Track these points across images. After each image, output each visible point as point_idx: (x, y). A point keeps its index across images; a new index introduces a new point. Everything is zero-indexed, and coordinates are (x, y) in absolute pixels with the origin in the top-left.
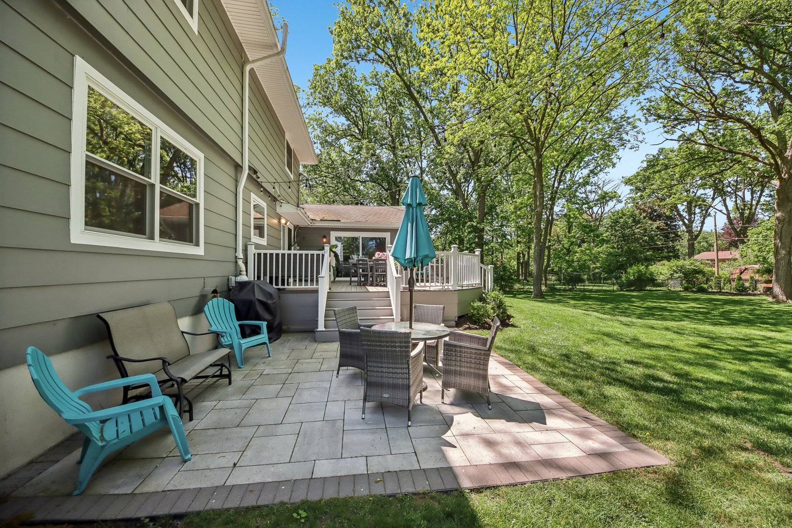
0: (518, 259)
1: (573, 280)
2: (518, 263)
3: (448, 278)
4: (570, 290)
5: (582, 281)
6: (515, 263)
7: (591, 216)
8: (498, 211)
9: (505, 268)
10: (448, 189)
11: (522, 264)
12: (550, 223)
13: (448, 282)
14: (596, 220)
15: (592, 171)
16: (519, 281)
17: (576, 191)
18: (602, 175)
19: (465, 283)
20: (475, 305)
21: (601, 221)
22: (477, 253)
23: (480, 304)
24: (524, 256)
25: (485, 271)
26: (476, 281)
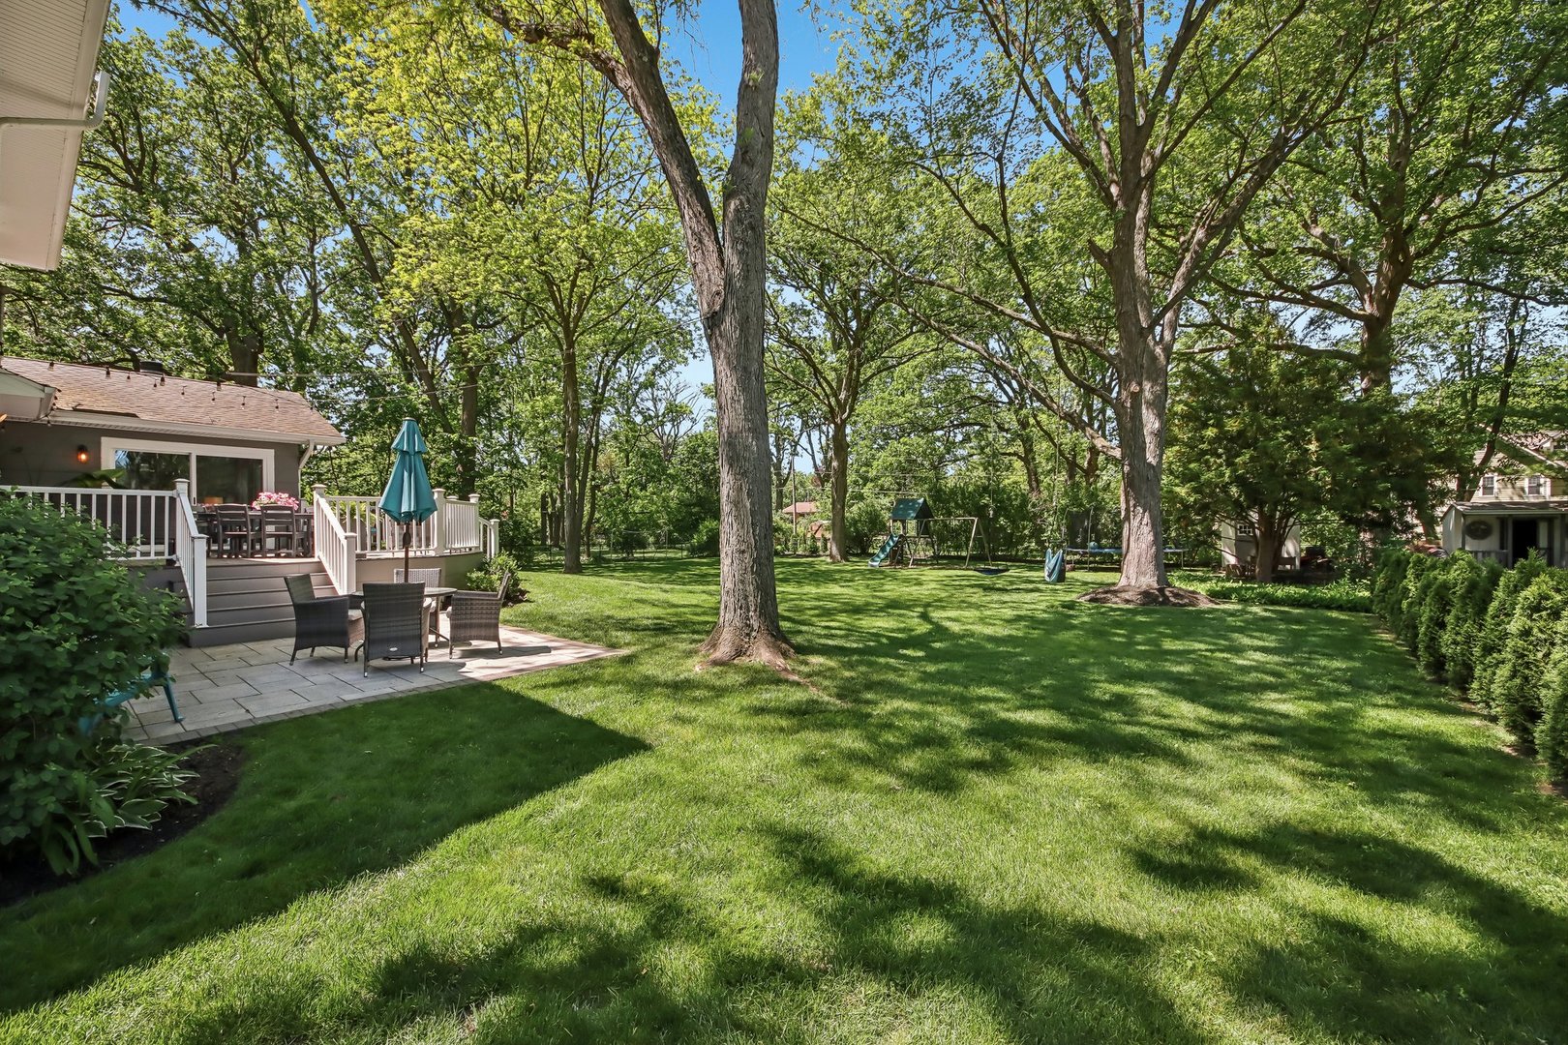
0: (544, 506)
1: (630, 542)
2: (543, 515)
3: (428, 539)
4: (623, 560)
5: (643, 545)
6: (538, 514)
7: (661, 438)
8: (504, 409)
9: (517, 525)
10: (383, 345)
11: (551, 516)
12: (594, 448)
13: (428, 545)
14: (669, 445)
15: (657, 367)
16: (545, 549)
17: (636, 395)
18: (670, 374)
19: (457, 546)
20: (474, 575)
21: (674, 448)
22: (472, 501)
23: (481, 574)
24: (554, 502)
25: (485, 527)
26: (473, 543)
